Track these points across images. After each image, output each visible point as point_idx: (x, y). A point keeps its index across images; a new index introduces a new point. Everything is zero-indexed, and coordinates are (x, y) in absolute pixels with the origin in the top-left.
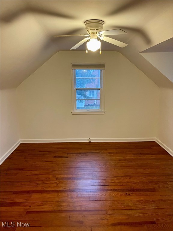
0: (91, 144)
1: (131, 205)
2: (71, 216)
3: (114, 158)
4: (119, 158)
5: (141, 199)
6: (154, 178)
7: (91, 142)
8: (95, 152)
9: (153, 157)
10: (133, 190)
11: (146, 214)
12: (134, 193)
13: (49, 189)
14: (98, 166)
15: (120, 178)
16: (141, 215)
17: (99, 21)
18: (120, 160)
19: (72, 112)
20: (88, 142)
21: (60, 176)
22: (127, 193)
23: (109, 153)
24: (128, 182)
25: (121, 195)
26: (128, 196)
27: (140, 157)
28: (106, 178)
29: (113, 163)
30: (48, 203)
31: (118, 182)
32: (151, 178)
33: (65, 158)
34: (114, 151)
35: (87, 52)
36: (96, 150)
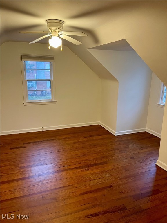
0: (44, 132)
1: (92, 177)
2: (43, 196)
3: (69, 142)
4: (73, 141)
5: (98, 171)
6: (105, 153)
7: (45, 130)
8: (50, 139)
9: (100, 137)
10: (90, 166)
11: (104, 181)
12: (91, 167)
13: (15, 178)
14: (57, 151)
15: (78, 158)
16: (100, 183)
17: (60, 21)
18: (74, 143)
19: (23, 103)
20: (42, 130)
21: (23, 165)
22: (86, 168)
23: (64, 139)
24: (85, 160)
25: (82, 171)
26: (87, 170)
27: (91, 139)
28: (67, 159)
29: (69, 147)
30: (19, 190)
31: (77, 161)
32: (102, 154)
33: (23, 148)
34: (68, 136)
35: (49, 48)
36: (51, 137)
